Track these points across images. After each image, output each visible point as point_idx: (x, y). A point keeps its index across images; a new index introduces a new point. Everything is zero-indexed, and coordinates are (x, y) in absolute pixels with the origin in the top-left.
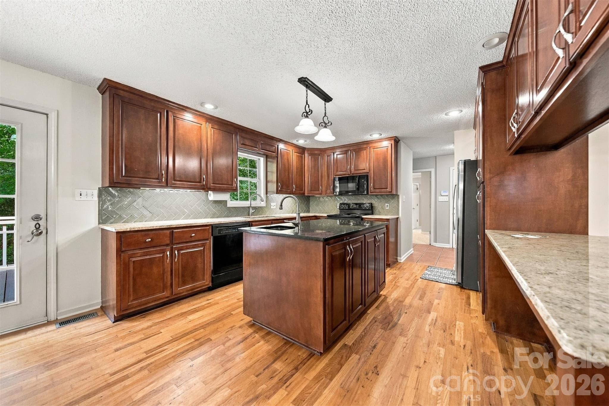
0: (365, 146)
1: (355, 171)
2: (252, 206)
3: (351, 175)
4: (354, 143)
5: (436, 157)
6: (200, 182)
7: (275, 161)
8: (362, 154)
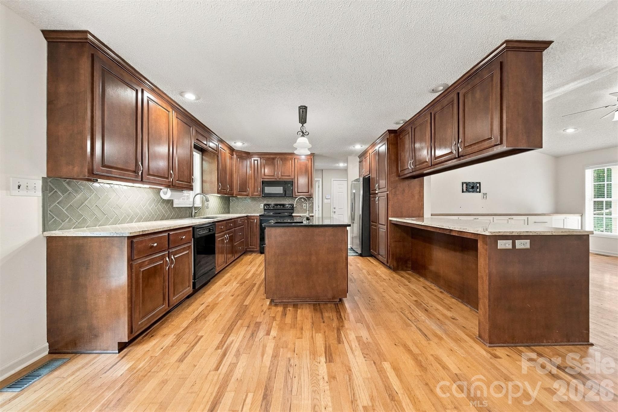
0: (290, 157)
1: (282, 177)
2: (195, 206)
3: (278, 180)
4: (284, 152)
5: (322, 170)
6: (167, 178)
7: (216, 160)
8: (289, 164)
